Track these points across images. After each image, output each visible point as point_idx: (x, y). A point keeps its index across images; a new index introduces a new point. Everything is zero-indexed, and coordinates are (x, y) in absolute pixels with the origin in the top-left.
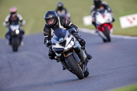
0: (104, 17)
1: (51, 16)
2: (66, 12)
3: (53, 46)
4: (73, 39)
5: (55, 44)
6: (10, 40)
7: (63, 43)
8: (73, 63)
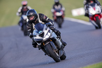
0: (95, 9)
1: (32, 14)
2: (61, 7)
3: (35, 38)
4: (49, 31)
5: (35, 36)
6: (22, 27)
7: (42, 35)
8: (50, 50)
